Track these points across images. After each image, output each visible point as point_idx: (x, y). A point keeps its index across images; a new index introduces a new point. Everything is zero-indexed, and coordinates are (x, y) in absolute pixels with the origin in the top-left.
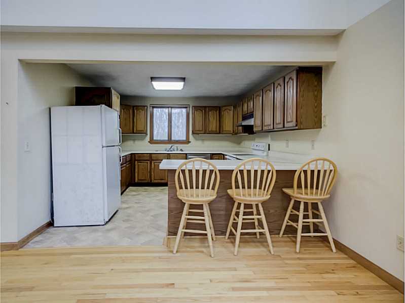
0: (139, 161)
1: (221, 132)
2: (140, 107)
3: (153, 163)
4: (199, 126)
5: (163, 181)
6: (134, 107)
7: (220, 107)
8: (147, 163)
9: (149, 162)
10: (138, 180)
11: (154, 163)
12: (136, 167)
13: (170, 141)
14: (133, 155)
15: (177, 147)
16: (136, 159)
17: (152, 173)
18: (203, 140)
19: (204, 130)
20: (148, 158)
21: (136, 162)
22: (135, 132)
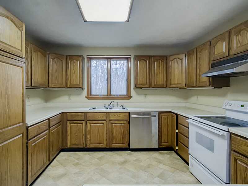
0: (72, 121)
1: (168, 85)
2: (73, 57)
3: (88, 124)
4: (143, 79)
5: (101, 146)
6: (67, 56)
7: (166, 57)
8: (82, 123)
9: (84, 122)
10: (71, 144)
11: (90, 124)
12: (69, 128)
13: (109, 96)
14: (65, 115)
15: (117, 103)
16: (68, 119)
17: (88, 136)
18: (146, 95)
19: (148, 84)
20: (83, 118)
21: (68, 123)
22: (68, 86)
